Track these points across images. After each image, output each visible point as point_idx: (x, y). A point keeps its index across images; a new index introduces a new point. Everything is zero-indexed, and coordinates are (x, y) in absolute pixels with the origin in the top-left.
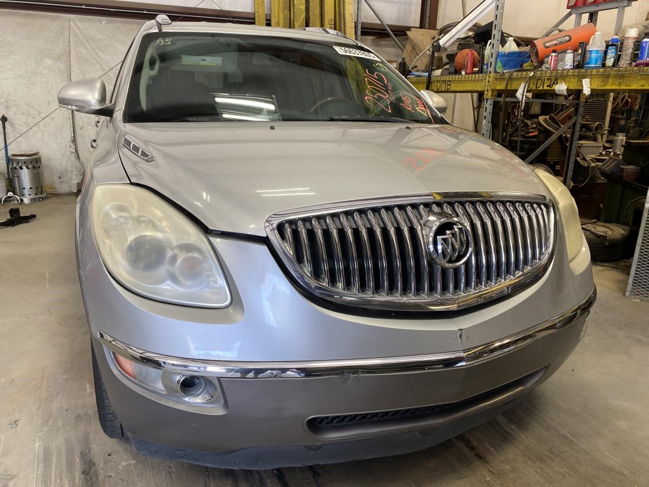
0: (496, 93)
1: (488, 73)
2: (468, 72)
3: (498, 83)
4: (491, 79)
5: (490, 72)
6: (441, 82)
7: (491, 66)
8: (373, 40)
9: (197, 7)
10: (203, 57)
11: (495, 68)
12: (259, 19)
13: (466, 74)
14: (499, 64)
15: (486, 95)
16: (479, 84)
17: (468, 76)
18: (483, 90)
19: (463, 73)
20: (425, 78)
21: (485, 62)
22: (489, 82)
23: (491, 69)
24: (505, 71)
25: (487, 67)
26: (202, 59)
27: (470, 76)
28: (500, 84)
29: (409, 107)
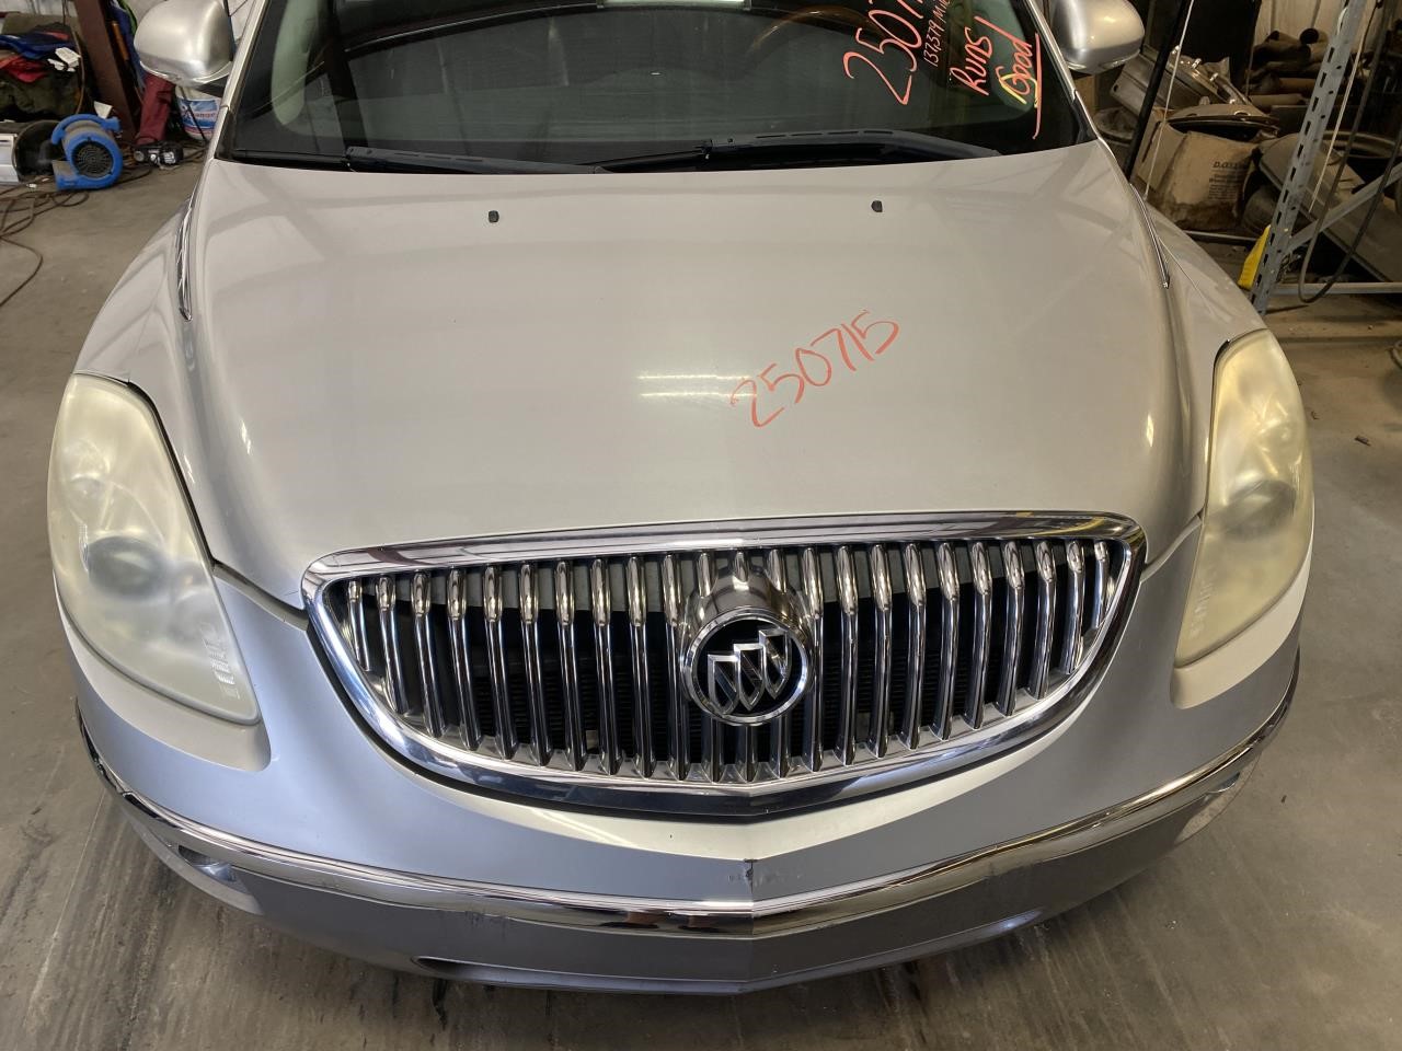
29: (975, 77)
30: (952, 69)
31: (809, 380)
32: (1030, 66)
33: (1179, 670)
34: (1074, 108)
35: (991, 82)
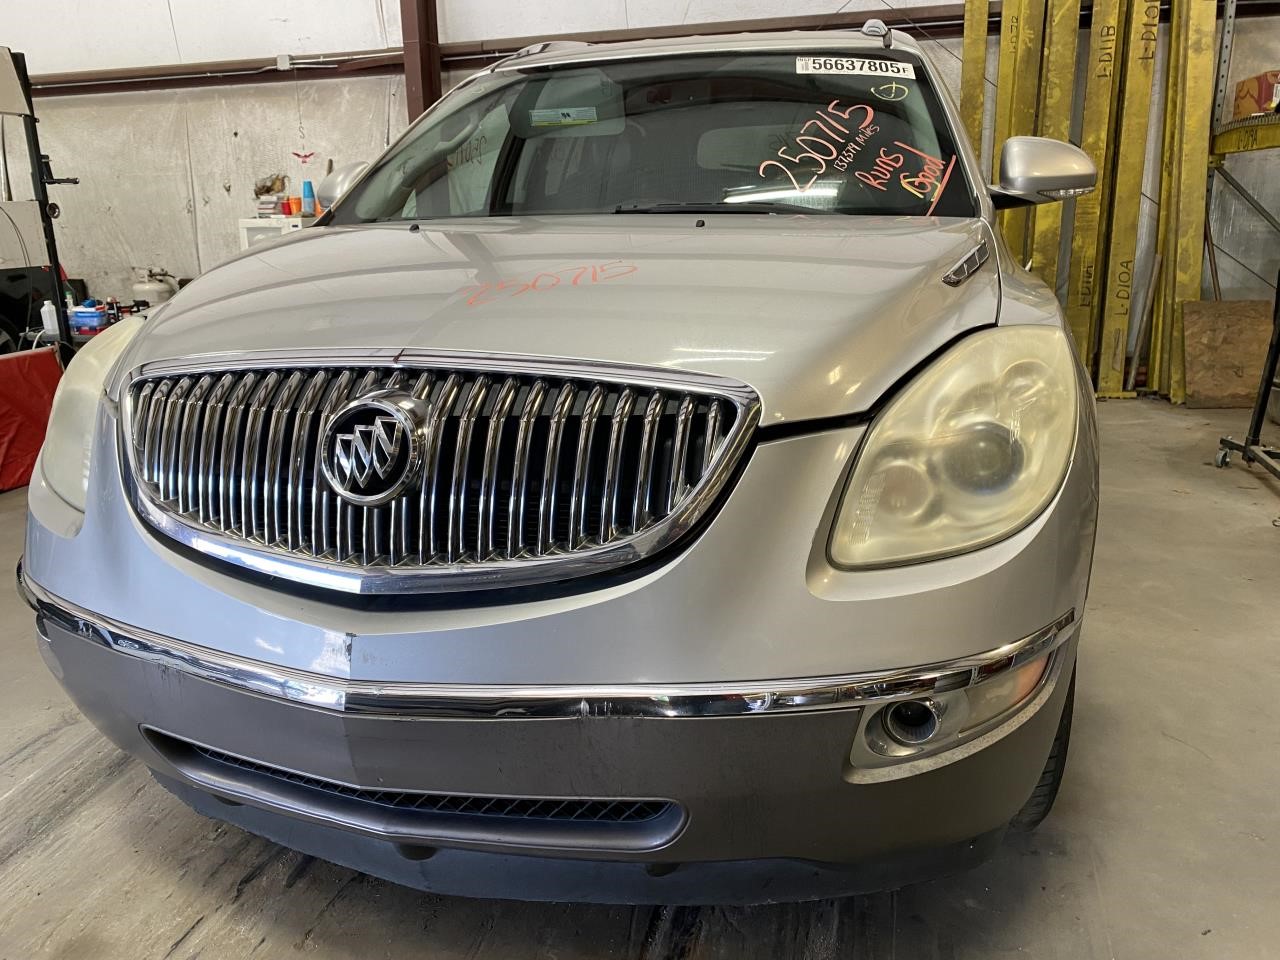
9: (843, 11)
10: (565, 111)
12: (972, 15)
26: (563, 114)
29: (878, 178)
30: (857, 173)
31: (533, 287)
32: (939, 174)
35: (892, 183)
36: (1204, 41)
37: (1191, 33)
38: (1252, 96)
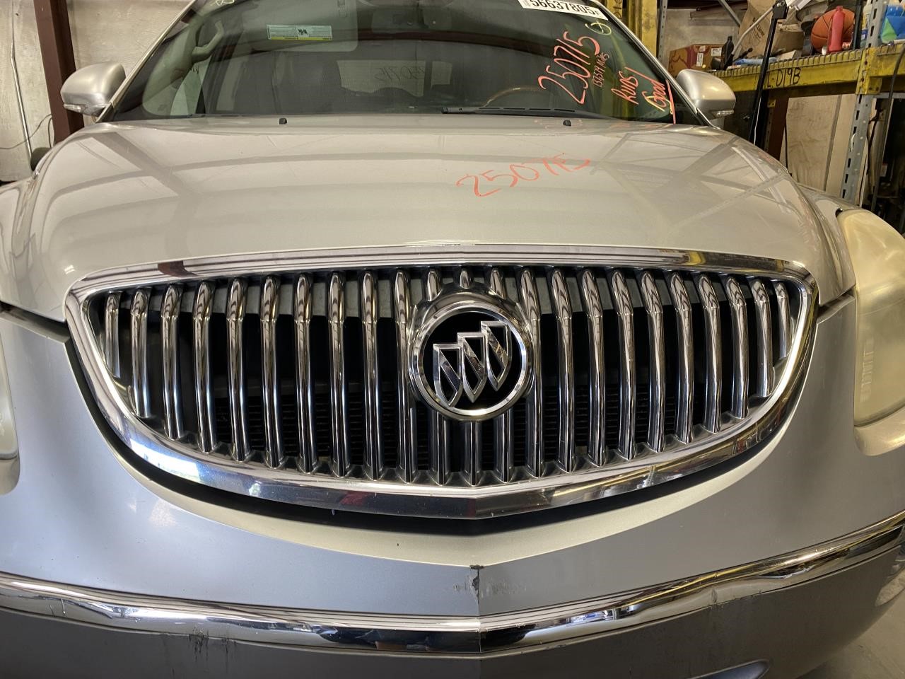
0: (879, 84)
1: (867, 46)
2: (831, 50)
3: (883, 63)
4: (870, 60)
5: (870, 45)
6: (783, 71)
7: (871, 35)
8: (691, 13)
11: (879, 37)
13: (829, 52)
14: (888, 29)
15: (860, 88)
16: (848, 69)
17: (831, 57)
18: (855, 79)
19: (824, 52)
20: (759, 67)
21: (864, 28)
22: (866, 63)
23: (872, 40)
24: (896, 41)
25: (866, 37)
26: (300, 31)
27: (834, 56)
28: (886, 67)
29: (629, 95)
30: (612, 90)
31: (520, 177)
32: (665, 94)
33: (860, 429)
34: (697, 118)
35: (639, 98)
36: (651, 21)
37: (643, 16)
38: (683, 60)
